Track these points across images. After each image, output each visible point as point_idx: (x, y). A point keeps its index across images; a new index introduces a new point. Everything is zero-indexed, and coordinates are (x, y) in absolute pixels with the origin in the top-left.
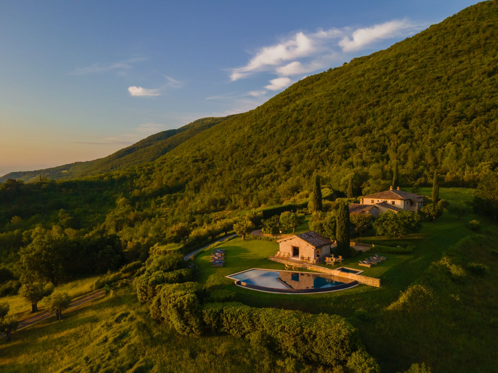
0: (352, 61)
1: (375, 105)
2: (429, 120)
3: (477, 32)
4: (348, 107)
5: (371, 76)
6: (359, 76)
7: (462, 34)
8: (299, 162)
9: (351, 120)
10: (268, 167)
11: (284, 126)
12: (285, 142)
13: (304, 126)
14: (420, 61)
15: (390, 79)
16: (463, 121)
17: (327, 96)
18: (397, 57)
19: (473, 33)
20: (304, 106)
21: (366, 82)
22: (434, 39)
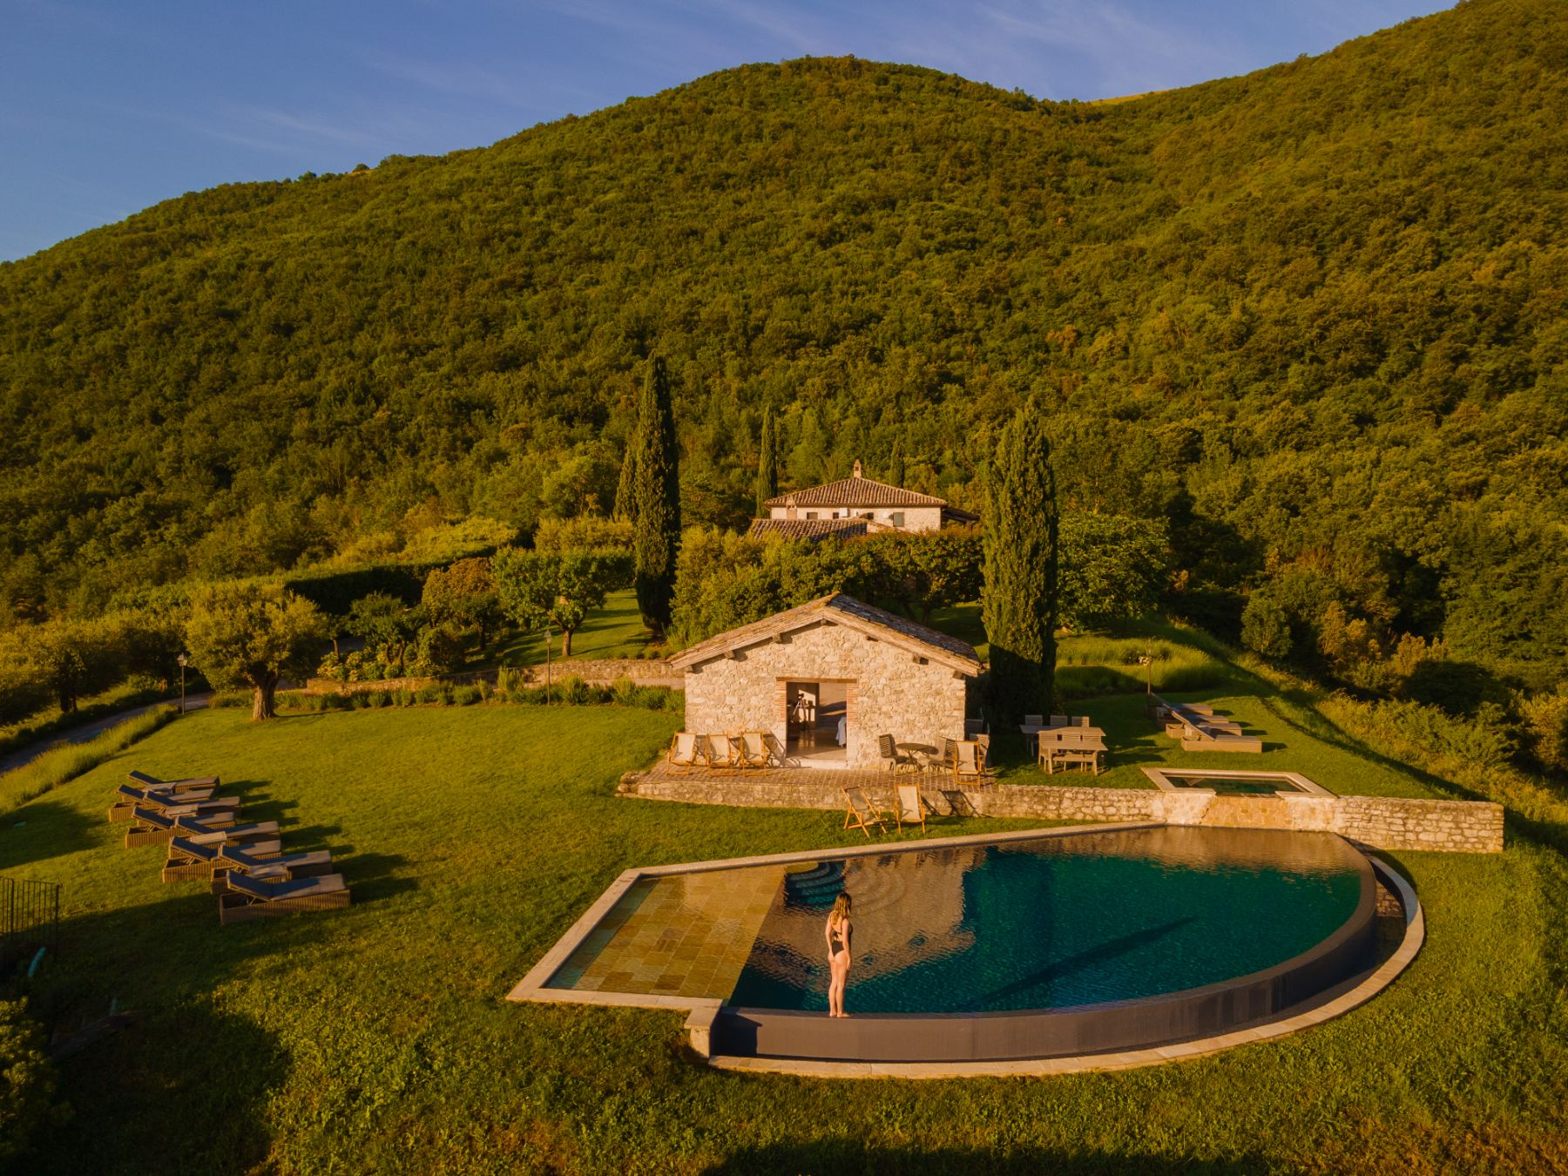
0: (384, 164)
1: (521, 288)
2: (712, 338)
3: (759, 136)
4: (425, 284)
5: (485, 201)
6: (439, 197)
7: (722, 135)
8: (272, 453)
9: (446, 323)
10: (119, 473)
11: (166, 329)
12: (178, 385)
13: (257, 330)
14: (626, 181)
15: (548, 217)
16: (811, 347)
17: (331, 244)
18: (554, 159)
19: (749, 136)
20: (240, 267)
21: (469, 216)
22: (650, 132)
